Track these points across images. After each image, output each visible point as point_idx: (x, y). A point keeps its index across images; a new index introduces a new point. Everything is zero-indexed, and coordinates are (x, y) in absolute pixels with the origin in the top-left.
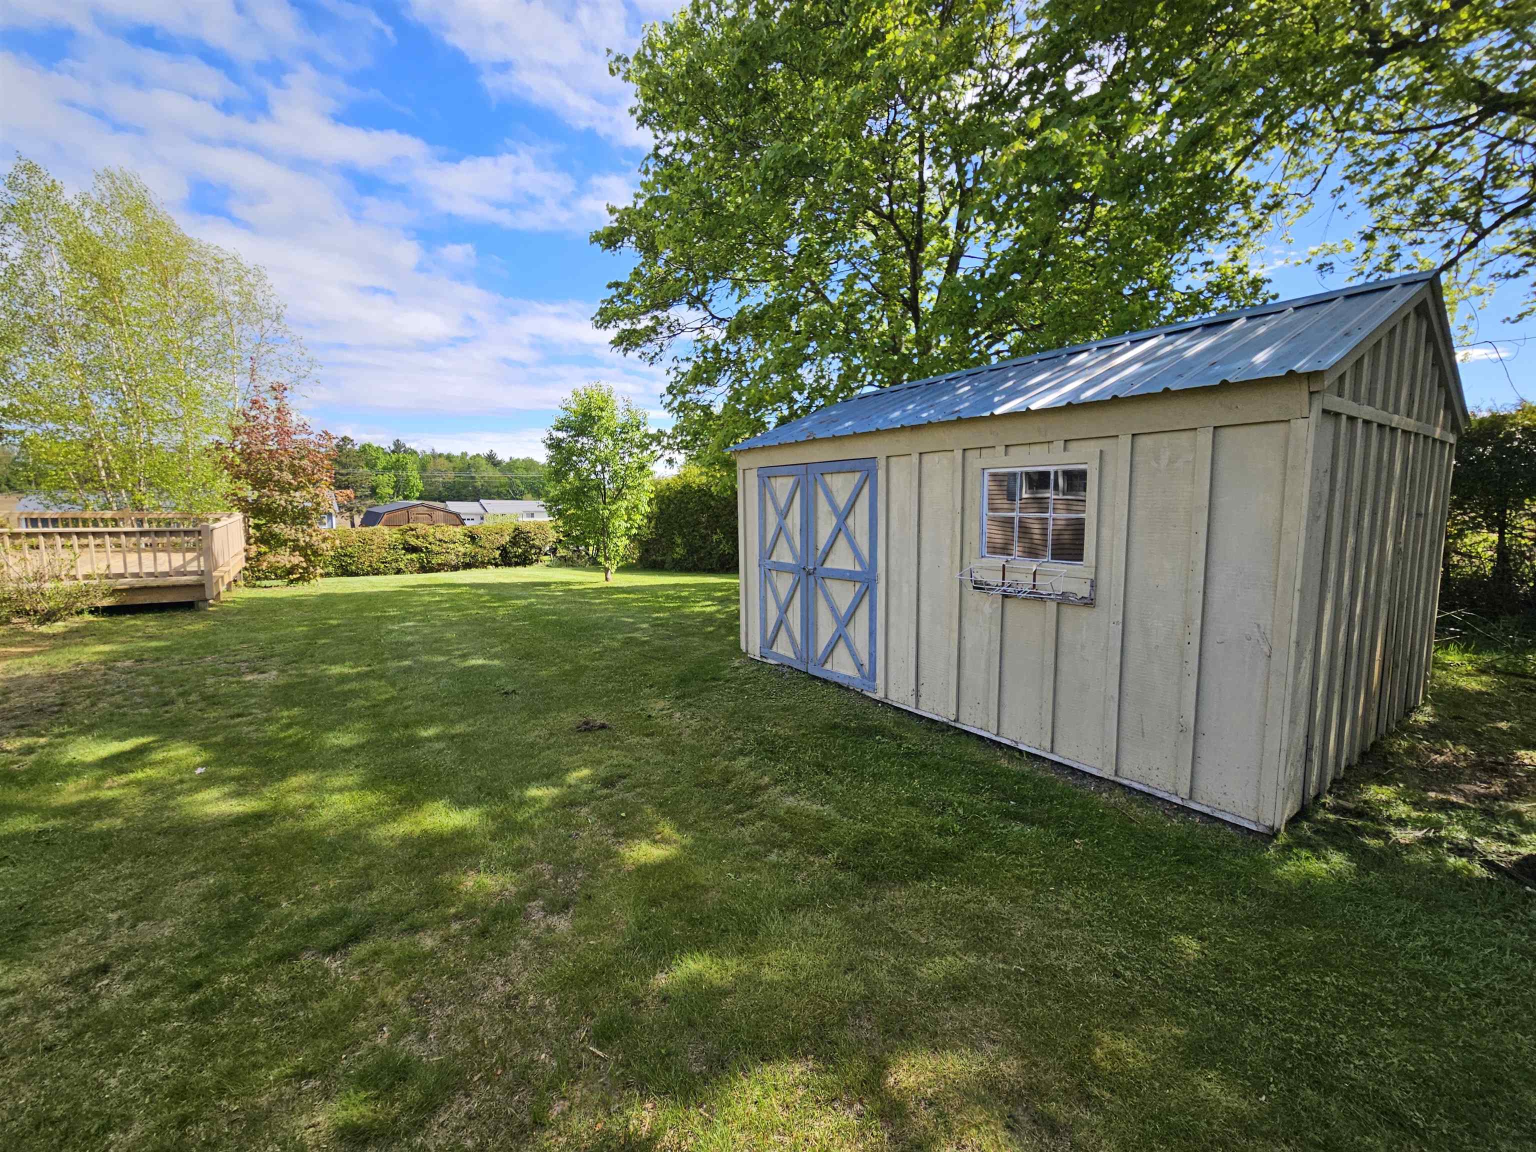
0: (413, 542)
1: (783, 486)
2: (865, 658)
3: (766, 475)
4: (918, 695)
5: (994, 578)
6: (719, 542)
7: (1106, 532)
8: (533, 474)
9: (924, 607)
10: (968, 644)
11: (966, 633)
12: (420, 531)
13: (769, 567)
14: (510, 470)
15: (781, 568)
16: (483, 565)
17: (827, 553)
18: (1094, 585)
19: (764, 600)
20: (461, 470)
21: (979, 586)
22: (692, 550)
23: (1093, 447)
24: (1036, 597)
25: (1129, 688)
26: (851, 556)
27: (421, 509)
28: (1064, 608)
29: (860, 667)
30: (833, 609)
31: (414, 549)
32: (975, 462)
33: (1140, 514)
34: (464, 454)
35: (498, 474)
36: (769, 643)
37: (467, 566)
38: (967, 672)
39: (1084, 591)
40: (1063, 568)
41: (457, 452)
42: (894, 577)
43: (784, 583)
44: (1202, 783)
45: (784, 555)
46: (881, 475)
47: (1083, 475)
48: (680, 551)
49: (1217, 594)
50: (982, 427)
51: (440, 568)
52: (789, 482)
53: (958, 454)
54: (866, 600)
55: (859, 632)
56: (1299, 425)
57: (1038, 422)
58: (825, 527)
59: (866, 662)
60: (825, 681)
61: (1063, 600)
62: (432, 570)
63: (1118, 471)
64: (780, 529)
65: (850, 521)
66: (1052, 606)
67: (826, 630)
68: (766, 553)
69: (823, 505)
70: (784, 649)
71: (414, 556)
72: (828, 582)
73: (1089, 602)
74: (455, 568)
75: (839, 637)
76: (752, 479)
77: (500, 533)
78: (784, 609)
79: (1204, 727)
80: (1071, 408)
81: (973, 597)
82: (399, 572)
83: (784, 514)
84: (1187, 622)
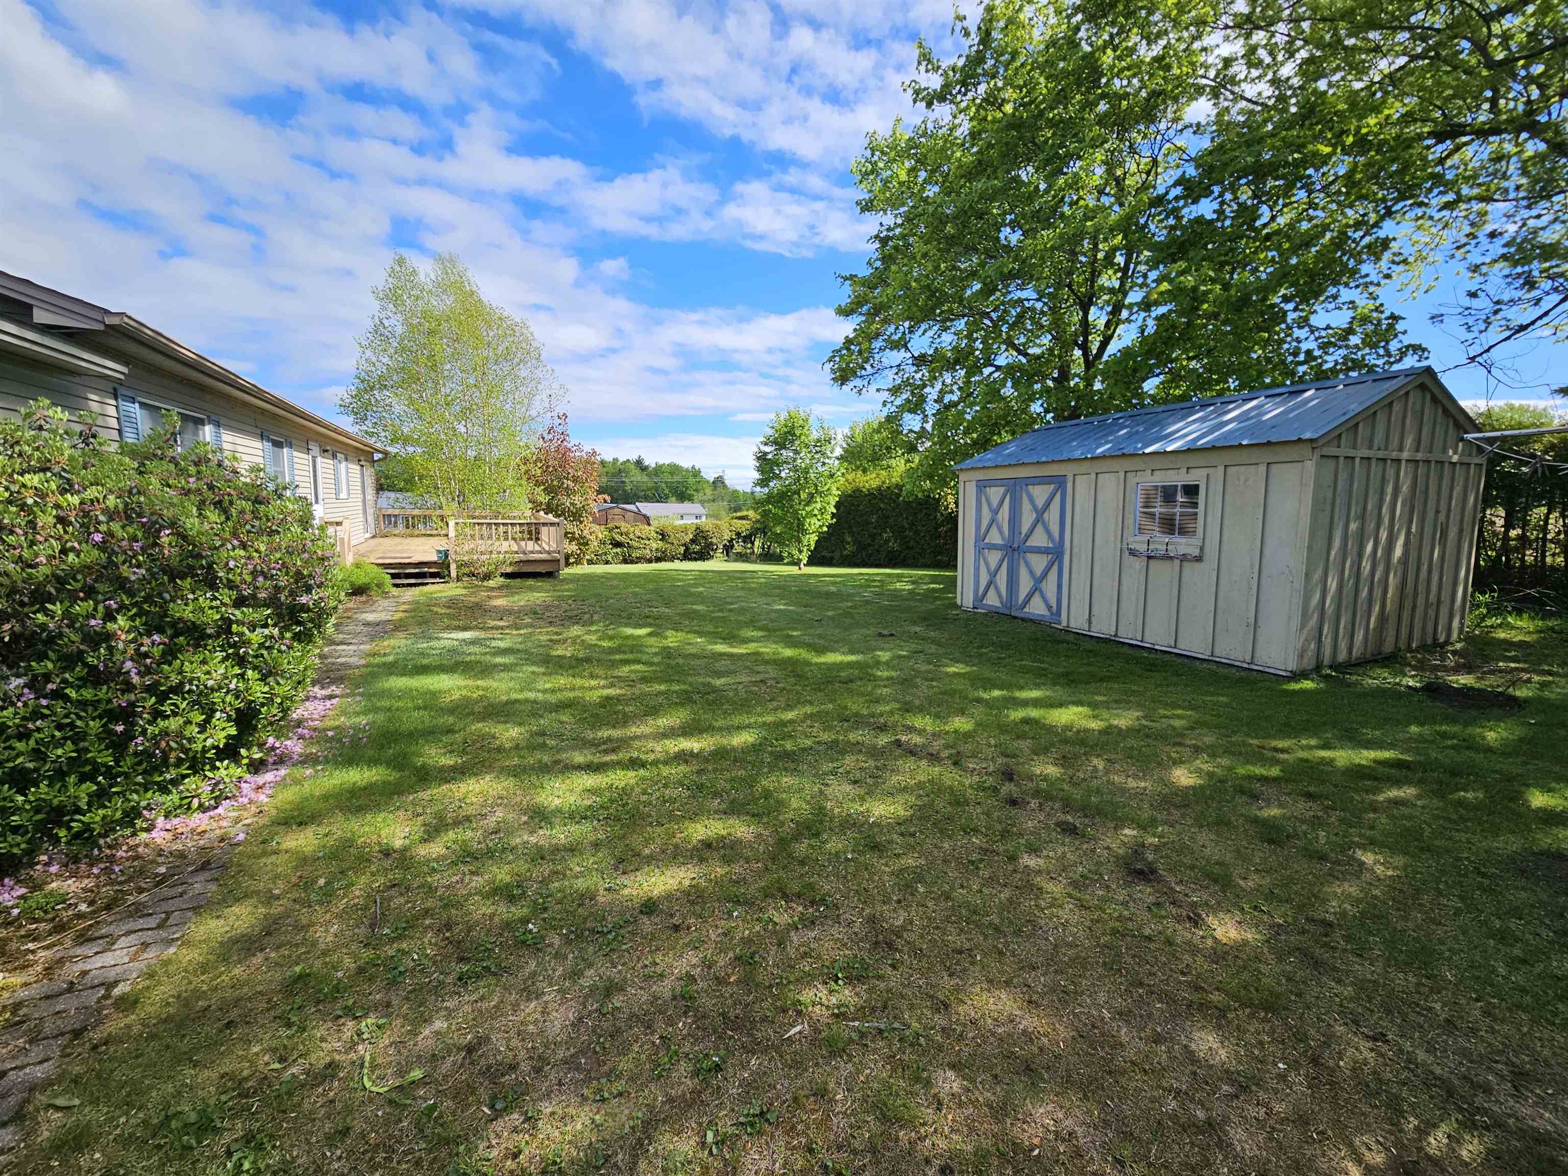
0: (618, 538)
1: (996, 493)
2: (1054, 604)
3: (982, 486)
4: (1090, 622)
5: (1142, 548)
6: (888, 541)
7: (1209, 519)
8: (677, 478)
9: (1097, 569)
10: (1124, 588)
11: (1124, 581)
12: (624, 530)
13: (981, 545)
14: (656, 475)
15: (993, 547)
16: (672, 559)
17: (1028, 537)
18: (1202, 549)
19: (977, 569)
20: (614, 475)
21: (1133, 553)
22: (862, 547)
23: (1204, 472)
24: (1167, 558)
25: (1220, 604)
26: (1045, 536)
27: (617, 511)
28: (1185, 564)
29: (1049, 608)
30: (1031, 573)
31: (617, 544)
32: (1132, 479)
33: (1228, 509)
34: (616, 460)
35: (645, 479)
36: (979, 599)
37: (658, 560)
38: (1123, 605)
39: (1196, 552)
40: (1183, 540)
41: (609, 458)
42: (1075, 550)
43: (994, 558)
44: (1257, 655)
45: (995, 538)
46: (1069, 485)
47: (1197, 486)
48: (850, 549)
49: (1267, 552)
50: (1137, 459)
51: (638, 560)
52: (1002, 490)
53: (1122, 474)
54: (1055, 567)
55: (1050, 586)
56: (1308, 464)
57: (1172, 457)
58: (1027, 518)
59: (1054, 605)
60: (1023, 620)
61: (1184, 558)
62: (632, 562)
63: (1217, 487)
64: (992, 521)
65: (1046, 515)
66: (1177, 562)
67: (1025, 585)
68: (980, 539)
69: (1026, 506)
70: (992, 600)
71: (619, 550)
72: (1028, 555)
73: (1199, 559)
74: (650, 561)
75: (1036, 589)
76: (971, 489)
77: (685, 530)
78: (994, 575)
79: (1260, 623)
80: (1189, 451)
81: (1128, 559)
82: (607, 563)
83: (995, 512)
84: (1252, 566)
